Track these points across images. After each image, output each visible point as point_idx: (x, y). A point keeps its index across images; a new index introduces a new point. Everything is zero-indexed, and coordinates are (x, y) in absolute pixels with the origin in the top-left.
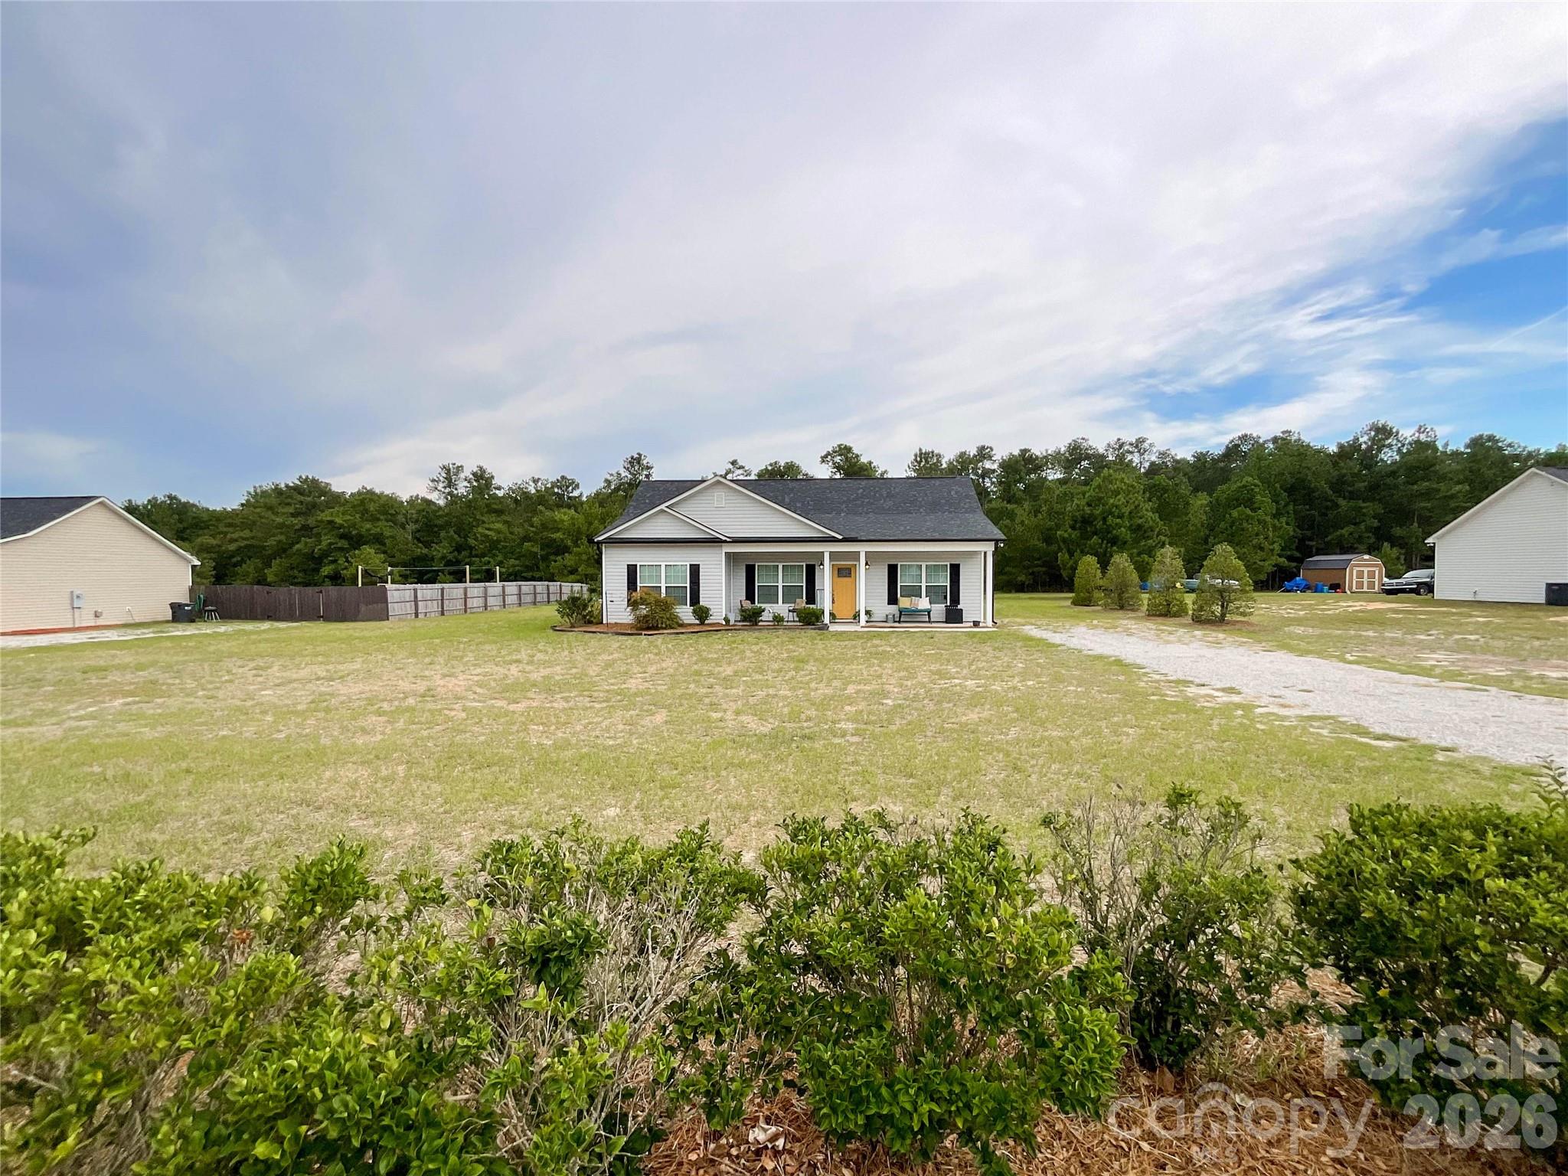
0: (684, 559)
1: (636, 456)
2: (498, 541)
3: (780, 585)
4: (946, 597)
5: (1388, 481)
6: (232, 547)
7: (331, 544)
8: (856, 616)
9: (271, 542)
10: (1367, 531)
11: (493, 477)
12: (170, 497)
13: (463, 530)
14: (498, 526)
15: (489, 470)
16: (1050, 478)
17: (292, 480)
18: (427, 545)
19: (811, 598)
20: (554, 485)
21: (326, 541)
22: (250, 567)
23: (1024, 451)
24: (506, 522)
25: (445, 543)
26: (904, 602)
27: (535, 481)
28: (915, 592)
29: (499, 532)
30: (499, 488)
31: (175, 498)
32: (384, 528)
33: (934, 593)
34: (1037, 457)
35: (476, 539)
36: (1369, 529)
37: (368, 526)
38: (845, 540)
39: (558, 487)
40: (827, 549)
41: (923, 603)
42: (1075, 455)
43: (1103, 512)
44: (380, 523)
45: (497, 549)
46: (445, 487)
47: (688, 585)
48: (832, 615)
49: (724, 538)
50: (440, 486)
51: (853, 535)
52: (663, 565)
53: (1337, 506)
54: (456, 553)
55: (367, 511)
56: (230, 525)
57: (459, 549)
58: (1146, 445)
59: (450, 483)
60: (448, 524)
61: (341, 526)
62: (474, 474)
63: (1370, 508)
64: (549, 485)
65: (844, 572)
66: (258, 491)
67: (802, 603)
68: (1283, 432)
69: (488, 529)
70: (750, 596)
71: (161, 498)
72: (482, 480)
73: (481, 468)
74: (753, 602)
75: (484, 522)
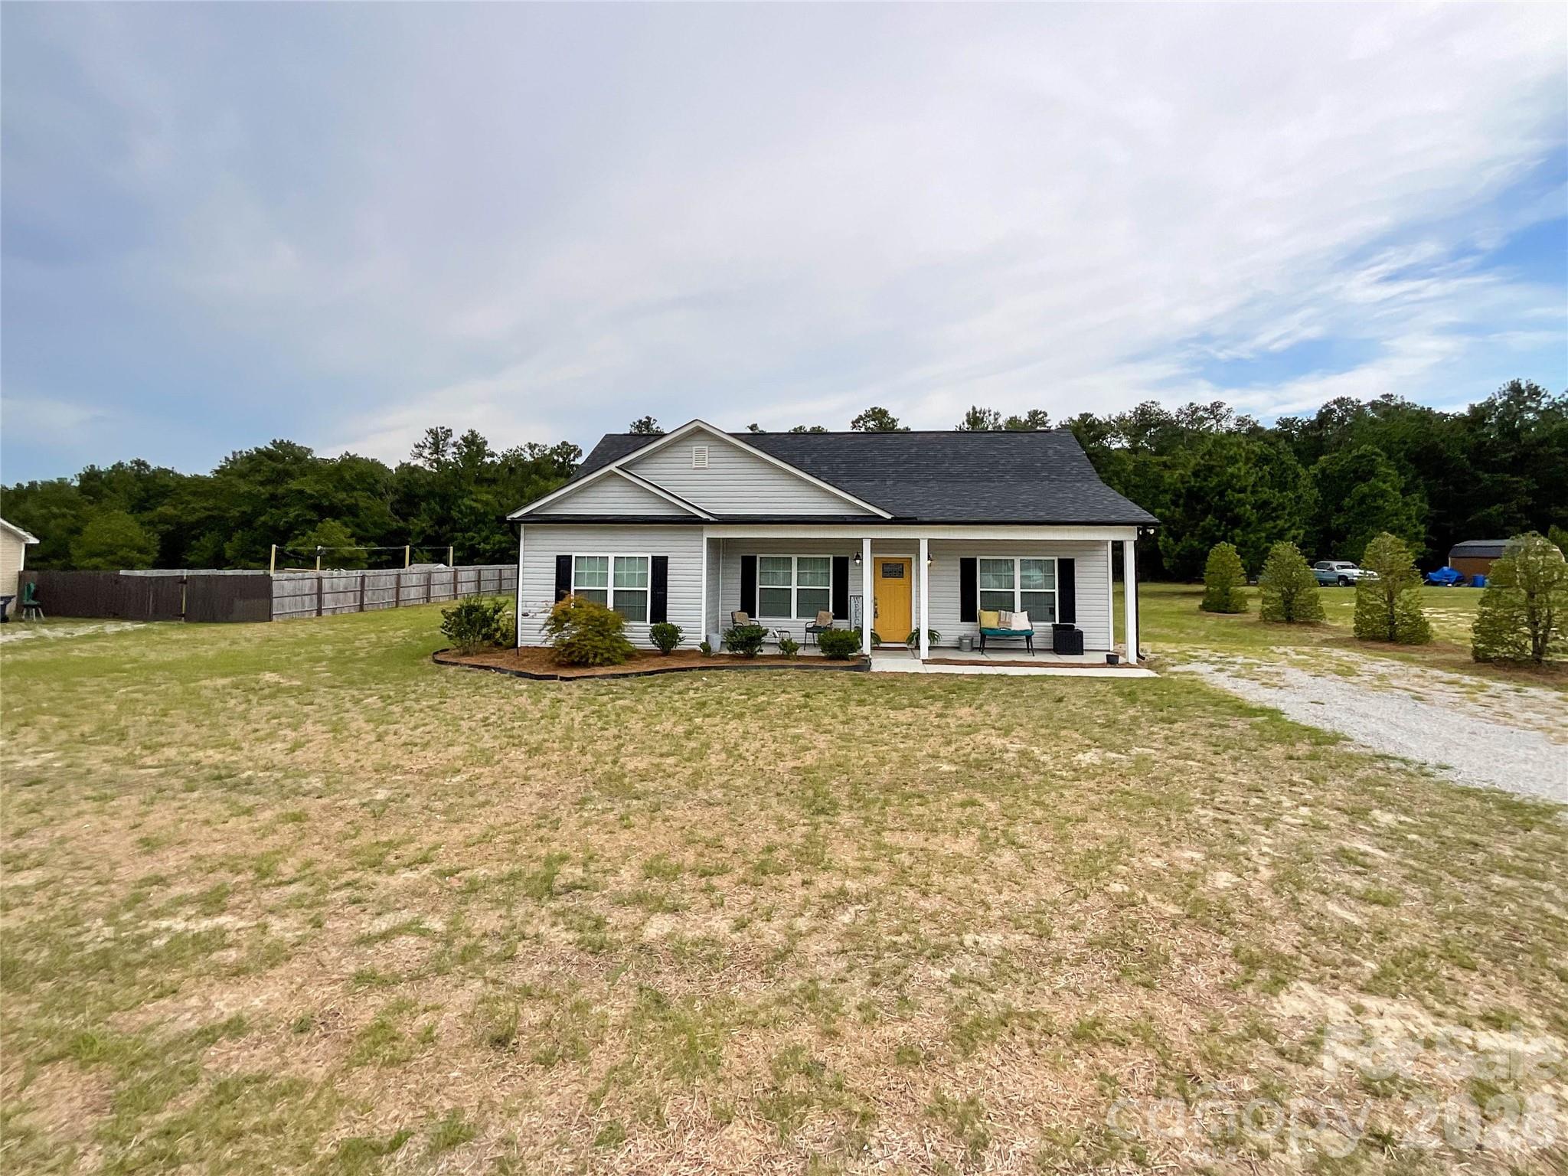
0: (643, 547)
1: (644, 420)
2: (486, 514)
3: (794, 587)
4: (1052, 611)
5: (1541, 451)
6: (192, 518)
7: (298, 516)
8: (914, 637)
9: (235, 513)
10: (1519, 511)
11: (485, 443)
12: (139, 463)
13: (445, 499)
14: (485, 497)
15: (481, 435)
16: (1113, 447)
17: (265, 444)
18: (405, 518)
19: (841, 611)
20: (553, 451)
21: (293, 513)
22: (208, 541)
23: (1085, 416)
24: (496, 494)
25: (425, 516)
26: (989, 619)
27: (532, 447)
28: (1003, 603)
29: (486, 503)
30: (492, 455)
31: (144, 464)
32: (361, 498)
33: (1034, 605)
34: (1100, 422)
35: (460, 512)
36: (1521, 509)
37: (342, 495)
38: (897, 521)
39: (558, 454)
40: (867, 535)
41: (1019, 621)
42: (1145, 421)
43: (1218, 485)
44: (355, 494)
45: (484, 523)
46: (431, 454)
47: (649, 589)
48: (875, 637)
49: (705, 516)
50: (426, 452)
51: (909, 513)
52: (611, 556)
53: (1480, 481)
54: (437, 528)
55: (342, 479)
56: (194, 494)
57: (441, 521)
58: (1223, 410)
59: (436, 448)
60: (431, 494)
61: (311, 496)
62: (464, 439)
63: (1523, 483)
64: (547, 452)
65: (893, 570)
66: (238, 457)
67: (827, 617)
68: (1383, 396)
69: (475, 501)
70: (748, 606)
71: (127, 463)
72: (474, 445)
73: (472, 432)
74: (752, 615)
75: (471, 493)
